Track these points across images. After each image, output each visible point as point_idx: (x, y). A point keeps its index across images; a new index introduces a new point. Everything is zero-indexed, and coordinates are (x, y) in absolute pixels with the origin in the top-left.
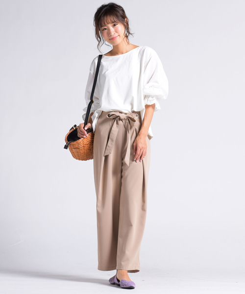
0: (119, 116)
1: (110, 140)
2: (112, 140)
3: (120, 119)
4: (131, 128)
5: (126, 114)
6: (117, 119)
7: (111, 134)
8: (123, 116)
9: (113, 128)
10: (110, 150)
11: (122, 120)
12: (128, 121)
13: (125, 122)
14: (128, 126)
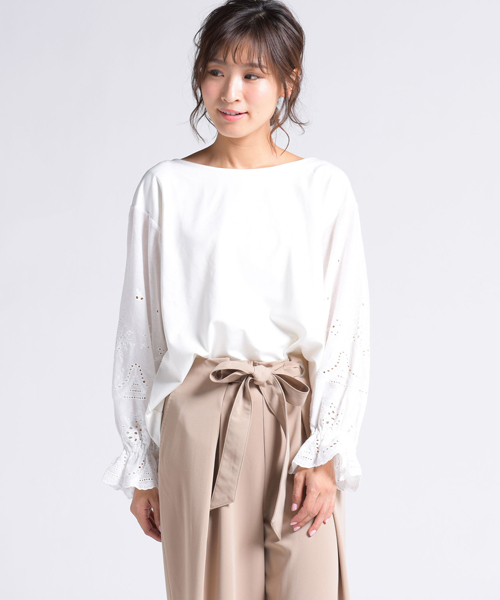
2: (234, 457)
4: (291, 410)
5: (269, 365)
9: (232, 417)
10: (229, 489)
11: (258, 387)
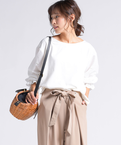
0: (61, 93)
1: (54, 113)
2: (56, 113)
3: (62, 96)
4: (71, 103)
5: (66, 91)
6: (59, 95)
7: (55, 108)
8: (64, 93)
9: (56, 104)
10: (54, 121)
12: (68, 98)
13: (66, 99)
14: (68, 101)
